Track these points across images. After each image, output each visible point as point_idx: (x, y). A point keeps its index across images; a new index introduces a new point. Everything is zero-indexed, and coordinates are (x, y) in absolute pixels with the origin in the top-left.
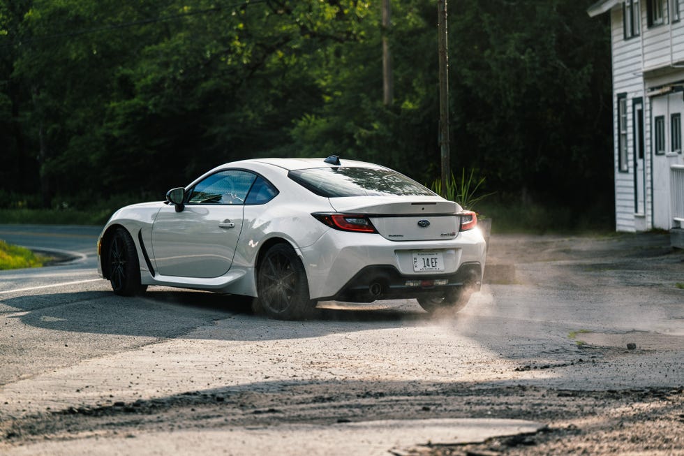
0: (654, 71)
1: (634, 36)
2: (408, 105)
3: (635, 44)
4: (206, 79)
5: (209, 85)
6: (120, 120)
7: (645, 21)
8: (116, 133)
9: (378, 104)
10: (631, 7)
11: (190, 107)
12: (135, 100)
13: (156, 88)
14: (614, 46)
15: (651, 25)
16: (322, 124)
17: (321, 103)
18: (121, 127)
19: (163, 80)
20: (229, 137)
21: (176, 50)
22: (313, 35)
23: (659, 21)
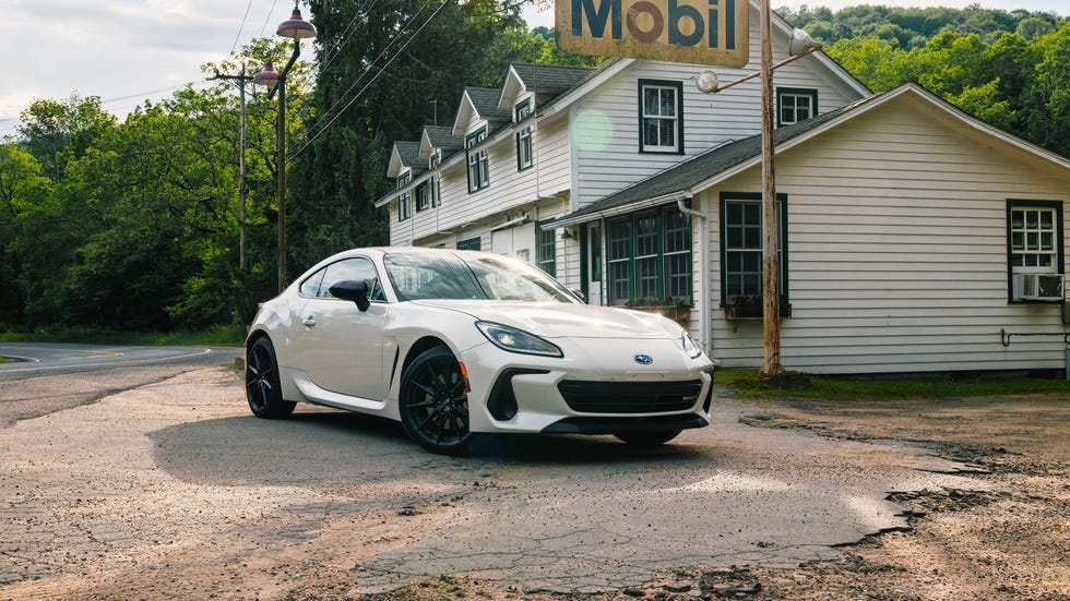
0: (421, 239)
1: (406, 218)
2: (255, 269)
3: (406, 223)
4: (130, 254)
5: (132, 258)
6: (75, 278)
7: (415, 208)
8: (72, 287)
9: (236, 268)
10: (404, 201)
11: (120, 271)
12: (85, 267)
13: (99, 258)
14: (392, 222)
15: (418, 210)
16: (203, 282)
17: (202, 270)
18: (76, 283)
19: (102, 254)
20: (143, 290)
21: (111, 236)
22: (197, 229)
23: (425, 207)
